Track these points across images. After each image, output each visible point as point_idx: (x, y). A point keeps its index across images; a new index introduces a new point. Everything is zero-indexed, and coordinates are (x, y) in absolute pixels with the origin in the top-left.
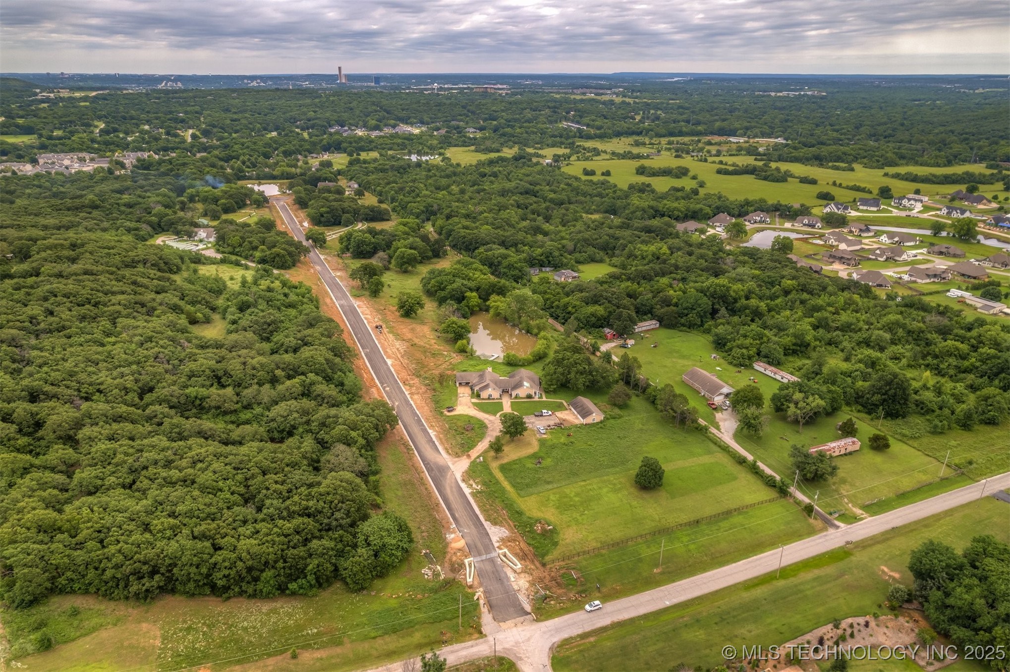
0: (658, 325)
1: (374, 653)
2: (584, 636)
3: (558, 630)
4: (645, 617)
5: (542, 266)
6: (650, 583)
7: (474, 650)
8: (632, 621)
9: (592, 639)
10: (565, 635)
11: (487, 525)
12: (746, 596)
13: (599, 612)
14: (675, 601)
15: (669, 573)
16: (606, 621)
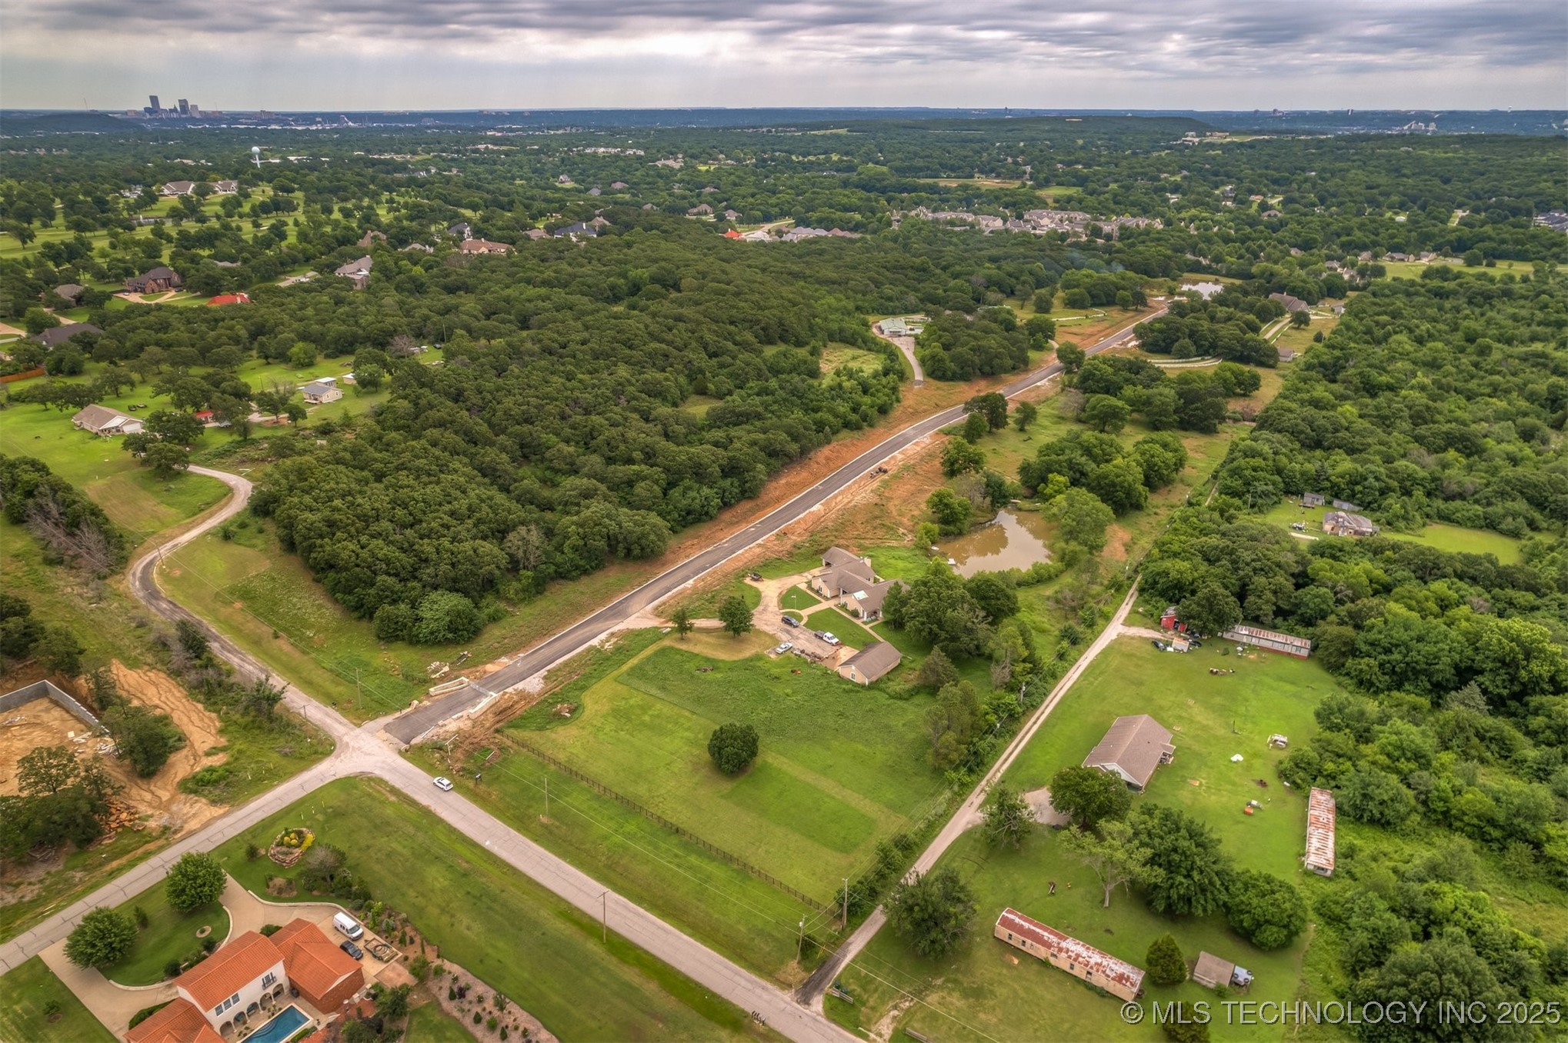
0: (1305, 653)
1: (304, 674)
2: (394, 791)
3: (393, 770)
4: (452, 830)
5: (1337, 496)
6: (521, 821)
7: (337, 726)
8: (441, 821)
9: (393, 798)
10: (387, 777)
11: (543, 672)
12: (545, 914)
13: (438, 792)
14: (496, 849)
15: (551, 832)
16: (424, 800)
